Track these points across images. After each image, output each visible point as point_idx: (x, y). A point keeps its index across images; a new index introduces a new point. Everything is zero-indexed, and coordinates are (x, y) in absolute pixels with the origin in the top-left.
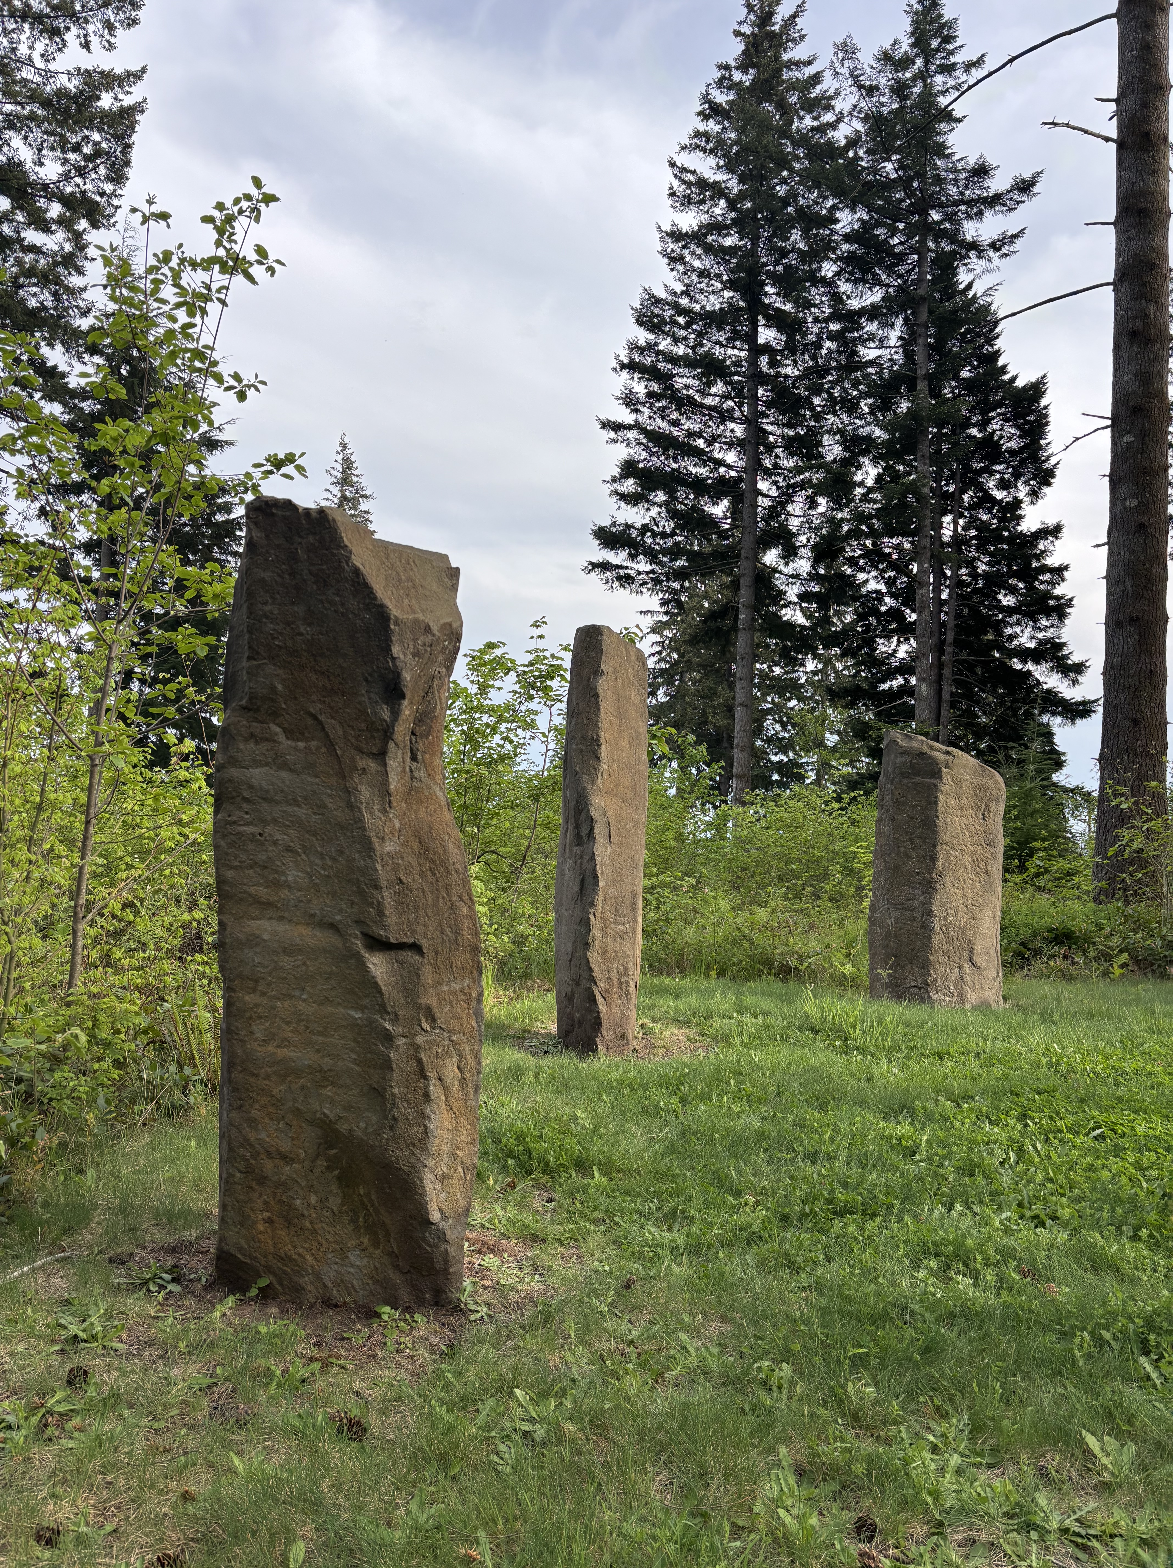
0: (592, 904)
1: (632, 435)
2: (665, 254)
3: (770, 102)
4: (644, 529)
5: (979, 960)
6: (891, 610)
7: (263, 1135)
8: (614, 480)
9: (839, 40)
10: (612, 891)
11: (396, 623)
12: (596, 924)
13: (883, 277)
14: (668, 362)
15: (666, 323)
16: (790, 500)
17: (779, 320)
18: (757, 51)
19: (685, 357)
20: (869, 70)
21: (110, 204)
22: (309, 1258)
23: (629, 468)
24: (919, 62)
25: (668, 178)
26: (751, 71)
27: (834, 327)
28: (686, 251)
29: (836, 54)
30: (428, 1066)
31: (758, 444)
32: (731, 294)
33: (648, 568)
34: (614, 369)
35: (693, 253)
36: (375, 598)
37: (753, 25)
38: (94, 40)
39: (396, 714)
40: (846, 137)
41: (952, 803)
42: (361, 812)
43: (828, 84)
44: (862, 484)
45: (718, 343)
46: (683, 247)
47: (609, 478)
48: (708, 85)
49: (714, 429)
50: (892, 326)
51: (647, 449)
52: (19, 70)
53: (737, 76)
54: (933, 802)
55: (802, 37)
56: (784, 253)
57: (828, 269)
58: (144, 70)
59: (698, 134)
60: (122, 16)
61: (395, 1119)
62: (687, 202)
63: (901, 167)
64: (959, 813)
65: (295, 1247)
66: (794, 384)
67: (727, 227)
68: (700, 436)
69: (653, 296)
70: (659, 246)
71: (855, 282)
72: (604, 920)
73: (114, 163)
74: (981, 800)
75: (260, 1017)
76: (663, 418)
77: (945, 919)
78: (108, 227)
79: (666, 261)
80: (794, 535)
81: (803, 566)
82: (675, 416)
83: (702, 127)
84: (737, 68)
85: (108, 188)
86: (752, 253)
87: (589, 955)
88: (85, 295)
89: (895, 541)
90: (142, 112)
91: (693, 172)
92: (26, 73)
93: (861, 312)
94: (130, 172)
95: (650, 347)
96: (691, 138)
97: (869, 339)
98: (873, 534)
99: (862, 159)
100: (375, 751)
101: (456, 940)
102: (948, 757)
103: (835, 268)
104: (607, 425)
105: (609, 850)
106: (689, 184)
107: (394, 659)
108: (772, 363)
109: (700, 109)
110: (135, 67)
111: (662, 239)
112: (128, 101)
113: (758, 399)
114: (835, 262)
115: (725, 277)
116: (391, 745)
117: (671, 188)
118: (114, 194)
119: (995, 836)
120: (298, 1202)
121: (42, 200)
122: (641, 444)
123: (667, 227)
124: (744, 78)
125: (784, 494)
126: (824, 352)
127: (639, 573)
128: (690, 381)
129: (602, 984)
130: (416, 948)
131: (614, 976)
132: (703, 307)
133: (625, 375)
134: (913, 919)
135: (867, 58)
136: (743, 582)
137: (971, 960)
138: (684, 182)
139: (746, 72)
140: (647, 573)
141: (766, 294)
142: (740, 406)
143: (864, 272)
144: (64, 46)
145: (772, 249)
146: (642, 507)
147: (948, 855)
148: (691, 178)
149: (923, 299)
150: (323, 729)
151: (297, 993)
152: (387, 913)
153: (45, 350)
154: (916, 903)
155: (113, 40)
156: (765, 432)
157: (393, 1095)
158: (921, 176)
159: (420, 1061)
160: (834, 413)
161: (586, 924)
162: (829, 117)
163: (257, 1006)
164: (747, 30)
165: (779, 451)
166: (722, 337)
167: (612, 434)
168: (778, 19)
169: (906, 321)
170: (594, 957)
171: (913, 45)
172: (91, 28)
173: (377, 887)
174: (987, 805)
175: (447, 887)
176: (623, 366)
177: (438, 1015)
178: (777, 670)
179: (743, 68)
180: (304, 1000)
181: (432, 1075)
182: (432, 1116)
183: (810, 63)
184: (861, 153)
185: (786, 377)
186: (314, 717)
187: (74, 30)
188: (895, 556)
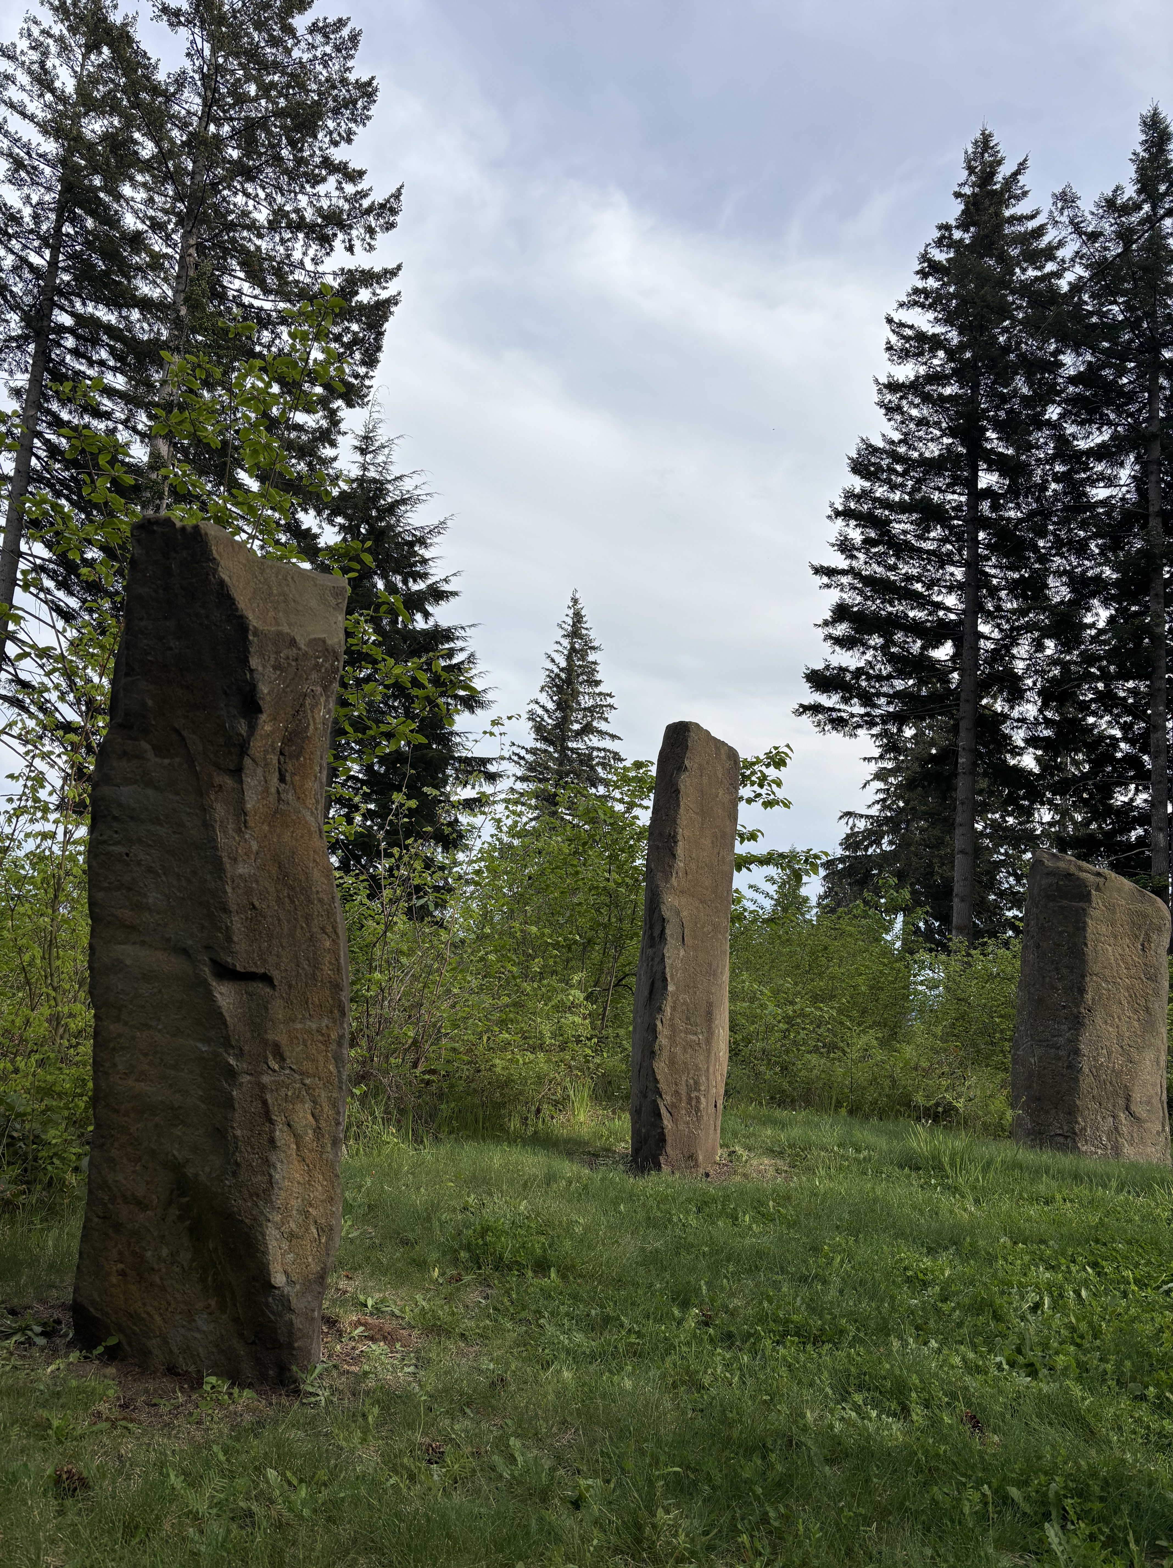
0: (660, 1010)
1: (845, 580)
2: (881, 404)
3: (991, 257)
4: (859, 672)
5: (1140, 1110)
6: (1127, 757)
7: (120, 1177)
8: (826, 623)
9: (1058, 190)
10: (684, 997)
11: (255, 634)
12: (663, 1031)
13: (1112, 416)
14: (885, 508)
15: (883, 471)
16: (1015, 643)
17: (999, 464)
18: (977, 210)
19: (902, 502)
20: (1090, 217)
21: (363, 385)
22: (157, 1318)
23: (841, 612)
24: (1146, 207)
25: (887, 334)
26: (972, 229)
27: (1059, 468)
28: (904, 402)
29: (1055, 204)
30: (274, 1109)
31: (979, 588)
32: (950, 441)
33: (862, 711)
34: (829, 517)
35: (911, 403)
36: (237, 609)
37: (973, 185)
38: (357, 243)
39: (252, 727)
40: (1070, 283)
41: (1103, 929)
42: (214, 831)
43: (1051, 236)
44: (1093, 625)
45: (939, 489)
46: (901, 398)
47: (820, 622)
48: (927, 246)
49: (933, 572)
50: (1122, 464)
51: (861, 592)
52: (292, 273)
53: (957, 235)
54: (1080, 928)
55: (1025, 194)
56: (1004, 399)
57: (1053, 412)
58: (399, 267)
59: (916, 291)
60: (382, 221)
61: (237, 1164)
62: (904, 355)
63: (1129, 307)
64: (1112, 941)
65: (144, 1304)
66: (1016, 526)
67: (947, 377)
68: (918, 579)
69: (871, 446)
70: (876, 398)
71: (1082, 423)
72: (673, 1027)
73: (368, 349)
74: (1139, 929)
75: (122, 1048)
76: (879, 564)
77: (1095, 1059)
78: (362, 405)
79: (883, 411)
80: (1021, 678)
81: (1030, 709)
82: (892, 561)
83: (920, 284)
84: (957, 227)
85: (362, 370)
86: (973, 400)
87: (655, 1065)
88: (335, 465)
89: (1130, 684)
90: (396, 304)
91: (911, 327)
92: (299, 275)
93: (1089, 452)
94: (381, 356)
95: (865, 495)
96: (909, 295)
97: (1098, 480)
98: (1105, 676)
99: (1086, 303)
100: (231, 768)
101: (314, 974)
102: (1098, 879)
103: (1059, 410)
104: (819, 570)
105: (682, 953)
106: (907, 339)
107: (252, 671)
108: (994, 508)
109: (919, 268)
110: (391, 266)
111: (880, 391)
112: (384, 295)
113: (979, 542)
114: (1059, 405)
115: (944, 425)
116: (247, 761)
117: (888, 343)
118: (366, 376)
119: (1157, 969)
120: (149, 1254)
121: (307, 385)
122: (856, 588)
123: (884, 380)
124: (966, 236)
125: (1007, 636)
126: (1049, 493)
127: (852, 715)
128: (908, 527)
129: (668, 1098)
130: (266, 979)
131: (683, 1090)
132: (921, 455)
133: (840, 522)
134: (1059, 1059)
135: (1087, 205)
136: (963, 725)
137: (1127, 1108)
138: (903, 337)
139: (967, 230)
140: (862, 716)
141: (987, 440)
142: (959, 551)
143: (1090, 412)
144: (332, 250)
145: (993, 394)
146: (856, 652)
147: (1099, 987)
148: (909, 332)
149: (1154, 436)
150: (186, 746)
151: (153, 1023)
152: (235, 939)
153: (301, 515)
154: (1061, 1040)
155: (373, 243)
156: (987, 575)
157: (235, 1137)
158: (1150, 315)
159: (265, 1103)
160: (1062, 556)
161: (652, 1030)
162: (1050, 267)
163: (120, 1036)
164: (967, 190)
165: (1003, 594)
166: (941, 482)
167: (825, 580)
168: (999, 178)
169: (1138, 460)
170: (661, 1067)
171: (1139, 192)
172: (354, 233)
173: (226, 910)
174: (1146, 934)
175: (308, 918)
176: (838, 514)
177: (287, 1054)
178: (1011, 820)
179: (963, 225)
180: (159, 1031)
181: (278, 1119)
182: (279, 1165)
183: (1033, 217)
184: (1086, 297)
185: (1009, 519)
186: (178, 732)
187: (341, 236)
188: (1130, 701)
